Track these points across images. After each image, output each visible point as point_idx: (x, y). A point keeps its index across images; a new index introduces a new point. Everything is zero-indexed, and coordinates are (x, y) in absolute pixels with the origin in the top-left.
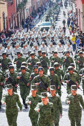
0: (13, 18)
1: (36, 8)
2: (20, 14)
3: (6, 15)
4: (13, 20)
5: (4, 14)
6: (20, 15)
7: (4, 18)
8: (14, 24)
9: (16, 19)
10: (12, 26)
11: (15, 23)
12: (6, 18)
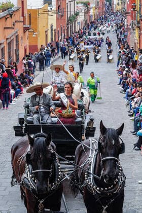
0: (63, 30)
1: (88, 22)
2: (71, 26)
3: (54, 27)
4: (62, 33)
5: (52, 26)
6: (71, 28)
7: (52, 30)
8: (63, 37)
9: (66, 31)
10: (60, 38)
11: (65, 36)
12: (54, 30)
